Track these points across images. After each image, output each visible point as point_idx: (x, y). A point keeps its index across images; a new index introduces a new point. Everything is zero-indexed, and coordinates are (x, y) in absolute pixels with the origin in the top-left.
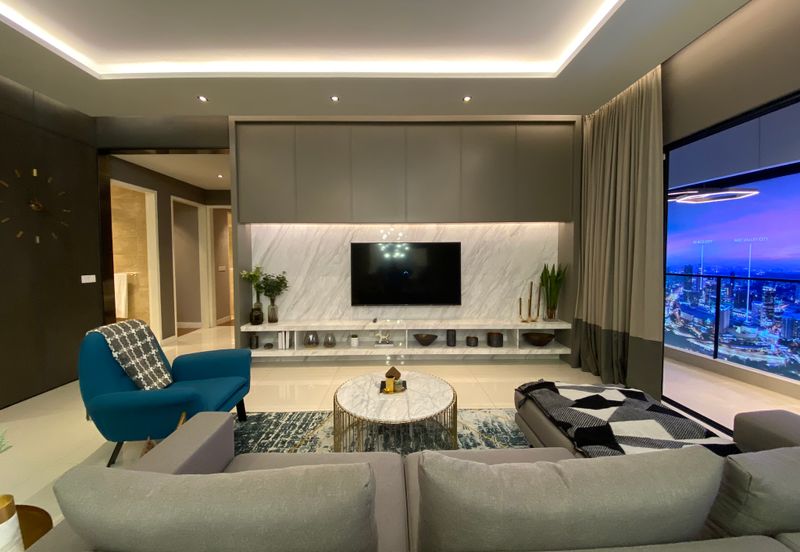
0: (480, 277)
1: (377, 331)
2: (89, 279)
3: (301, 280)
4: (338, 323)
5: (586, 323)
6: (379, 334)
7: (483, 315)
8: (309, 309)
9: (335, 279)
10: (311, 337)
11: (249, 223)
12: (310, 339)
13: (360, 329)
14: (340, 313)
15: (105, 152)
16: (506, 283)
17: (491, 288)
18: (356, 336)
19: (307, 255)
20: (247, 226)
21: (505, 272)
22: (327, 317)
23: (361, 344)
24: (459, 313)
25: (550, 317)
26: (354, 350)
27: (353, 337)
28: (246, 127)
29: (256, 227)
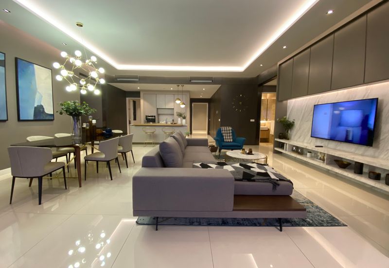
2: (252, 120)
3: (299, 123)
8: (300, 136)
10: (294, 148)
11: (287, 99)
12: (299, 150)
13: (305, 147)
14: (310, 140)
15: (261, 85)
18: (311, 152)
19: (301, 112)
20: (285, 102)
22: (305, 141)
23: (312, 157)
26: (307, 159)
27: (309, 152)
28: (283, 65)
29: (289, 101)
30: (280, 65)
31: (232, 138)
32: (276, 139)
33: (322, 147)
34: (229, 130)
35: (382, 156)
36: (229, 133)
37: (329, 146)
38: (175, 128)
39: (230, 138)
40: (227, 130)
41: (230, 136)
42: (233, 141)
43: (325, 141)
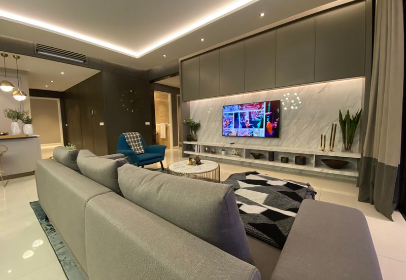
0: (295, 121)
1: (233, 148)
2: (148, 123)
3: (205, 124)
4: (218, 143)
6: (234, 150)
7: (297, 145)
8: (209, 136)
9: (218, 123)
10: (207, 149)
11: (189, 101)
12: (209, 149)
14: (220, 139)
15: (151, 82)
16: (315, 125)
18: (224, 150)
20: (188, 102)
21: (314, 117)
22: (215, 140)
23: (227, 154)
24: (280, 143)
26: (222, 156)
27: (223, 150)
28: (184, 62)
29: (191, 102)
30: (182, 61)
31: (144, 148)
32: (184, 142)
33: (233, 143)
34: (137, 137)
35: (284, 145)
36: (138, 141)
37: (239, 142)
38: (8, 144)
39: (140, 148)
40: (133, 137)
41: (139, 145)
42: (146, 151)
43: (233, 138)
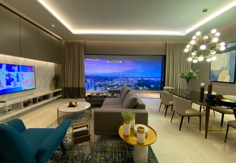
5: (67, 87)
7: (40, 91)
17: (42, 82)
25: (56, 88)
